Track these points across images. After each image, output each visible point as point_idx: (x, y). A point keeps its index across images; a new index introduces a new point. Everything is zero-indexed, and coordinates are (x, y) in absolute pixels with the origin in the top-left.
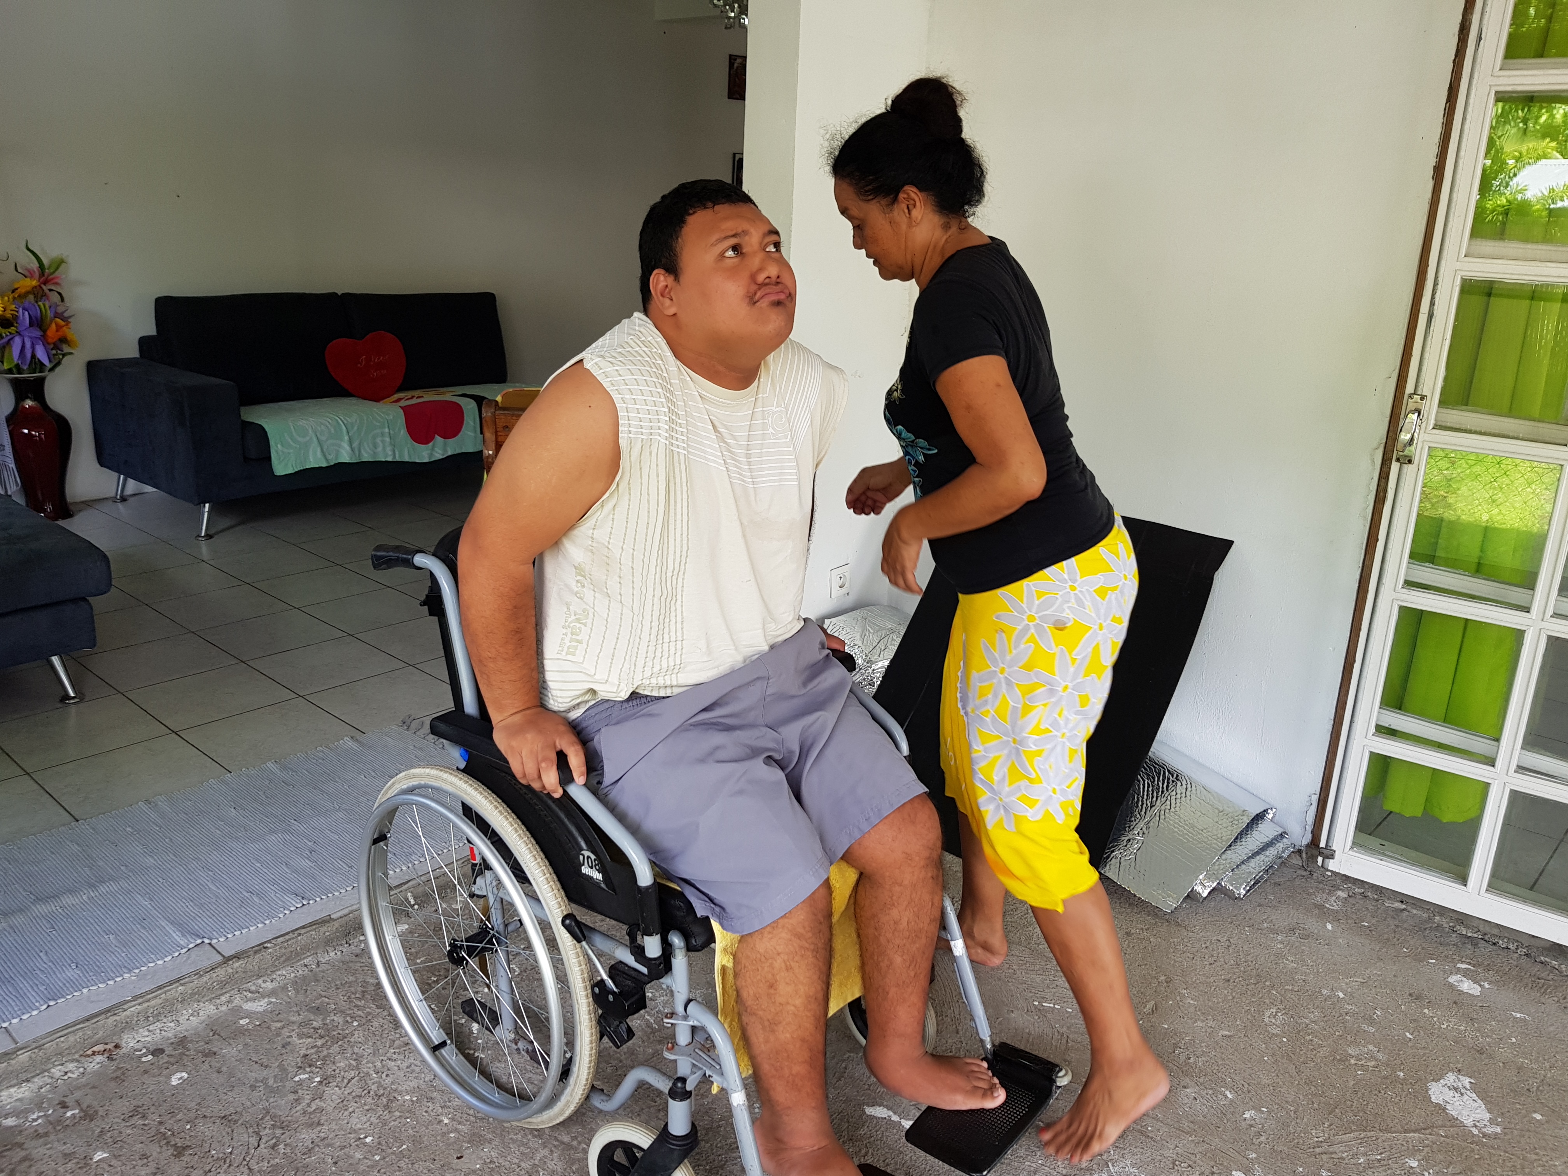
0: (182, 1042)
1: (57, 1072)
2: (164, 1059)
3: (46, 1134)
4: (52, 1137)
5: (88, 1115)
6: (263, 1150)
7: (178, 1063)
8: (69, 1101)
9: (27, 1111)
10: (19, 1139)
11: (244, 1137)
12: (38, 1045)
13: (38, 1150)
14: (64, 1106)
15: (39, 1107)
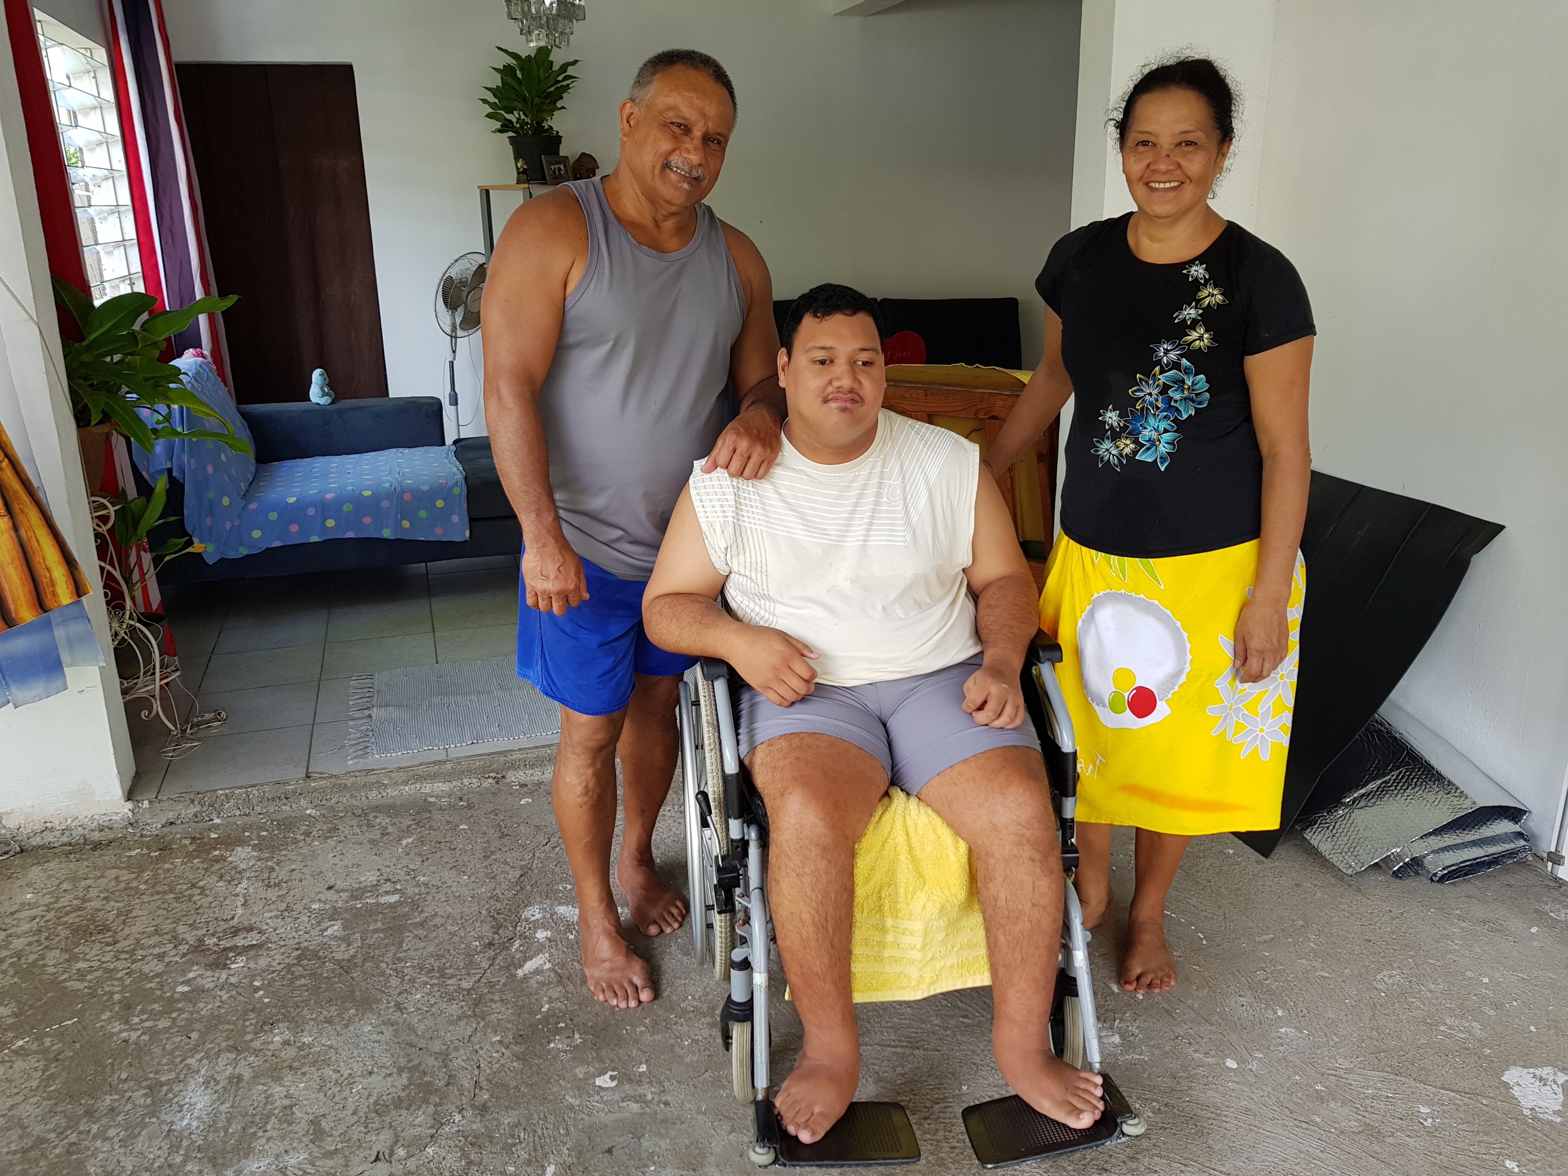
0: (540, 784)
1: (466, 781)
2: (525, 789)
3: (444, 810)
4: (446, 812)
5: (470, 807)
6: (547, 847)
7: (530, 794)
8: (465, 798)
9: (442, 797)
10: (431, 809)
11: (541, 838)
12: (458, 761)
13: (437, 815)
14: (461, 799)
15: (449, 796)
